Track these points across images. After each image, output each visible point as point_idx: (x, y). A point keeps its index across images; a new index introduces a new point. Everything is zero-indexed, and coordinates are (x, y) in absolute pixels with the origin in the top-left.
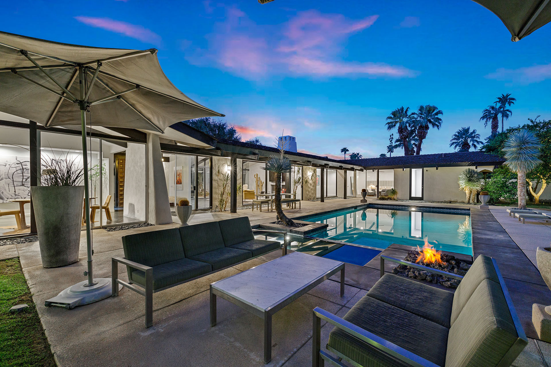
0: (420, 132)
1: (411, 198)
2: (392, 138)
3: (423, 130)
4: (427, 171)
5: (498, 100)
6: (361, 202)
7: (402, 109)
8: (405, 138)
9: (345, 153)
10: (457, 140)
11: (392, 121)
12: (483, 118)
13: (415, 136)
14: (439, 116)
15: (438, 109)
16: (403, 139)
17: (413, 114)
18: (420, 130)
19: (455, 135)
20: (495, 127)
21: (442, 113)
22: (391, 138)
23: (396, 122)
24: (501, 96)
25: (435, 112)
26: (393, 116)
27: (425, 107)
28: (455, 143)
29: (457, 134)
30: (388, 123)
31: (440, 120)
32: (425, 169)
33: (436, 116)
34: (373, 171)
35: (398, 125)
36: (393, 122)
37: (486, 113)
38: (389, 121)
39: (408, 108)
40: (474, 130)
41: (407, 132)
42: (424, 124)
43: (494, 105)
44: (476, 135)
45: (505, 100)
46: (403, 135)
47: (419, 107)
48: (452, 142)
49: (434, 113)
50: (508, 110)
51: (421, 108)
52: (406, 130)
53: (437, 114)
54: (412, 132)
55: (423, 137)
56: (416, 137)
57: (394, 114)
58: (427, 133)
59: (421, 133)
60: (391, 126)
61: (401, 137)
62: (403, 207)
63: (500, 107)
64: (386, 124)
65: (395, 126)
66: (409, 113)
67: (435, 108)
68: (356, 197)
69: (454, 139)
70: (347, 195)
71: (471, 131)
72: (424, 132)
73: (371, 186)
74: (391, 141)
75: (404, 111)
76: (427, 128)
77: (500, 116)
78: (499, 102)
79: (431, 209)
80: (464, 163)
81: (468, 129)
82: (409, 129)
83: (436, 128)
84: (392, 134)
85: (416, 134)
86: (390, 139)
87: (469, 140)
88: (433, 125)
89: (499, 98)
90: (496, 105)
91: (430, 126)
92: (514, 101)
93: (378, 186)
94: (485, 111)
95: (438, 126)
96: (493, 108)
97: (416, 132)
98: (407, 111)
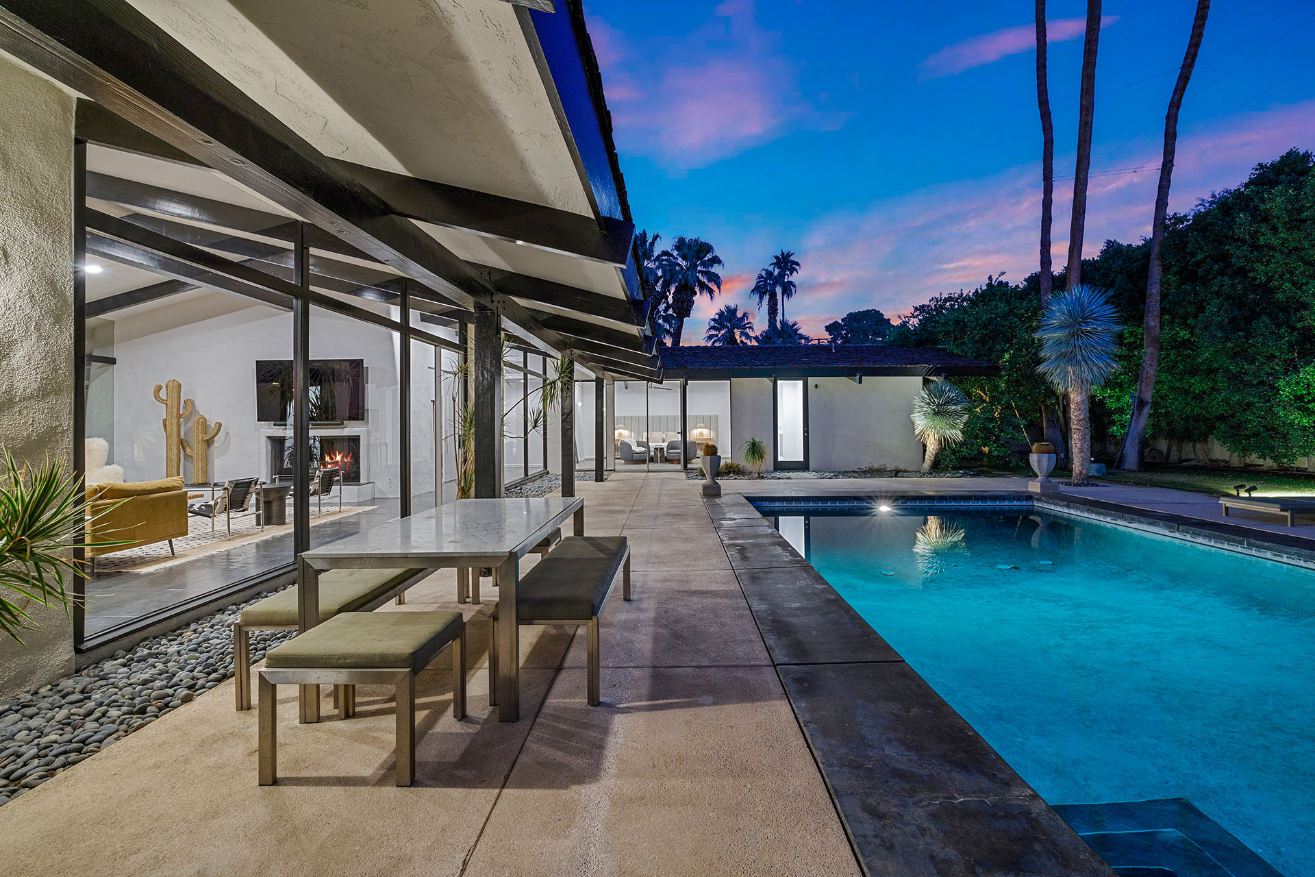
0: (679, 299)
1: (777, 467)
3: (686, 297)
4: (816, 386)
5: (775, 261)
10: (717, 330)
12: (756, 291)
14: (716, 269)
15: (714, 251)
18: (679, 294)
19: (713, 320)
20: (773, 311)
24: (779, 254)
25: (709, 256)
27: (689, 242)
28: (714, 336)
31: (718, 278)
33: (710, 268)
37: (761, 281)
39: (657, 236)
40: (744, 313)
43: (771, 269)
44: (748, 324)
45: (786, 263)
47: (676, 240)
48: (707, 335)
49: (707, 259)
50: (790, 283)
51: (681, 244)
53: (711, 262)
55: (684, 313)
58: (692, 305)
59: (683, 302)
63: (779, 275)
66: (657, 252)
67: (708, 248)
68: (614, 470)
69: (712, 328)
70: (606, 466)
71: (739, 315)
72: (689, 300)
75: (648, 244)
76: (693, 294)
77: (779, 290)
78: (777, 264)
79: (936, 504)
81: (735, 310)
83: (706, 296)
85: (668, 303)
87: (737, 333)
88: (703, 287)
89: (776, 257)
90: (774, 270)
91: (697, 289)
92: (797, 267)
93: (684, 433)
94: (759, 278)
95: (711, 292)
96: (769, 274)
97: (670, 300)
98: (652, 244)
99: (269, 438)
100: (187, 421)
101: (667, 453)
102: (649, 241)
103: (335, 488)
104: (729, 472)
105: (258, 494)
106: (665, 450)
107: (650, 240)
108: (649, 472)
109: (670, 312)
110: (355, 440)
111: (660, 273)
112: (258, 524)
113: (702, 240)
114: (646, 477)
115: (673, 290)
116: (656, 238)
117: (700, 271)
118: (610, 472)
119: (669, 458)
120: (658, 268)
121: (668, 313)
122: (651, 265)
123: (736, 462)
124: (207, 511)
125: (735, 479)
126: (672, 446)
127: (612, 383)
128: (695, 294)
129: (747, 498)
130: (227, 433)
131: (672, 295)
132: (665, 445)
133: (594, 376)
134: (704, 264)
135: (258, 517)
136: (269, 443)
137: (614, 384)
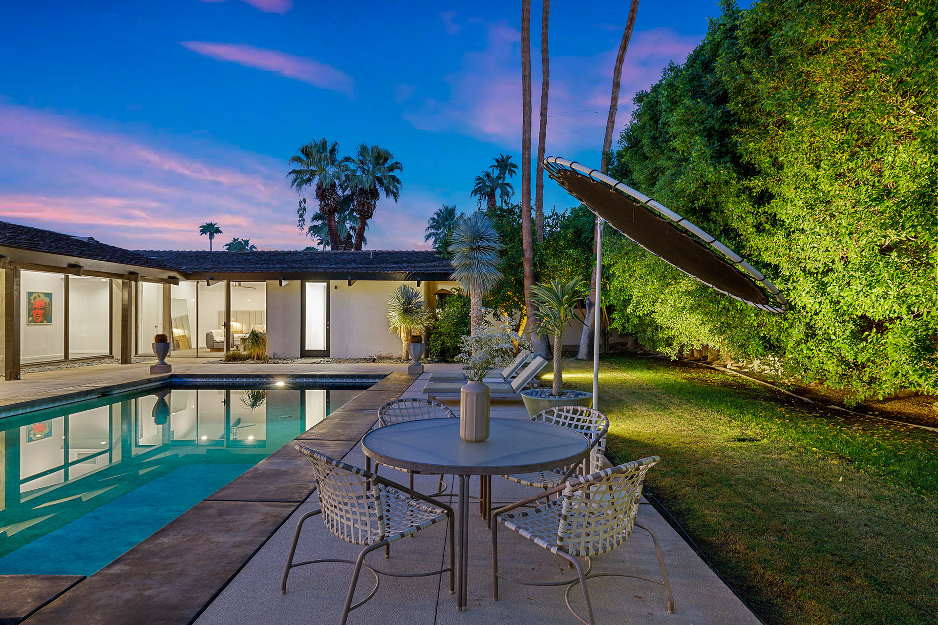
0: (360, 202)
1: (305, 354)
2: (305, 209)
3: (367, 199)
4: (336, 287)
5: (496, 163)
6: (152, 373)
7: (325, 143)
8: (331, 212)
9: (211, 236)
10: (436, 229)
11: (302, 168)
12: (475, 192)
13: (352, 210)
14: (396, 173)
15: (393, 158)
16: (326, 213)
17: (347, 159)
18: (361, 198)
19: (433, 219)
21: (401, 169)
22: (302, 209)
23: (313, 173)
24: (499, 157)
25: (389, 162)
26: (303, 157)
27: (370, 149)
28: (433, 234)
29: (436, 217)
30: (294, 171)
31: (398, 182)
32: (333, 283)
33: (391, 174)
34: (208, 285)
35: (316, 180)
36: (306, 171)
37: (479, 183)
38: (297, 166)
39: (336, 143)
40: (462, 214)
41: (334, 199)
42: (367, 186)
43: (490, 170)
45: (505, 165)
46: (326, 205)
47: (359, 147)
49: (386, 165)
50: (508, 184)
51: (363, 150)
52: (331, 194)
53: (391, 169)
54: (348, 200)
55: (366, 215)
56: (355, 214)
57: (306, 151)
58: (375, 207)
59: (363, 205)
60: (300, 180)
61: (323, 208)
62: (258, 380)
63: (499, 178)
64: (290, 173)
65: (309, 180)
66: (339, 157)
67: (388, 155)
69: (432, 227)
71: (457, 214)
72: (369, 203)
74: (301, 216)
75: (328, 150)
76: (375, 195)
77: (498, 192)
78: (497, 167)
80: (397, 274)
81: (454, 209)
82: (340, 192)
83: (391, 198)
84: (304, 200)
86: (299, 210)
88: (387, 190)
89: (497, 161)
90: (493, 171)
91: (381, 193)
92: (515, 170)
93: (227, 325)
94: (478, 179)
95: (395, 195)
96: (488, 175)
97: (355, 203)
98: (334, 151)
107: (330, 147)
113: (381, 147)
116: (334, 145)
122: (333, 170)
128: (379, 197)
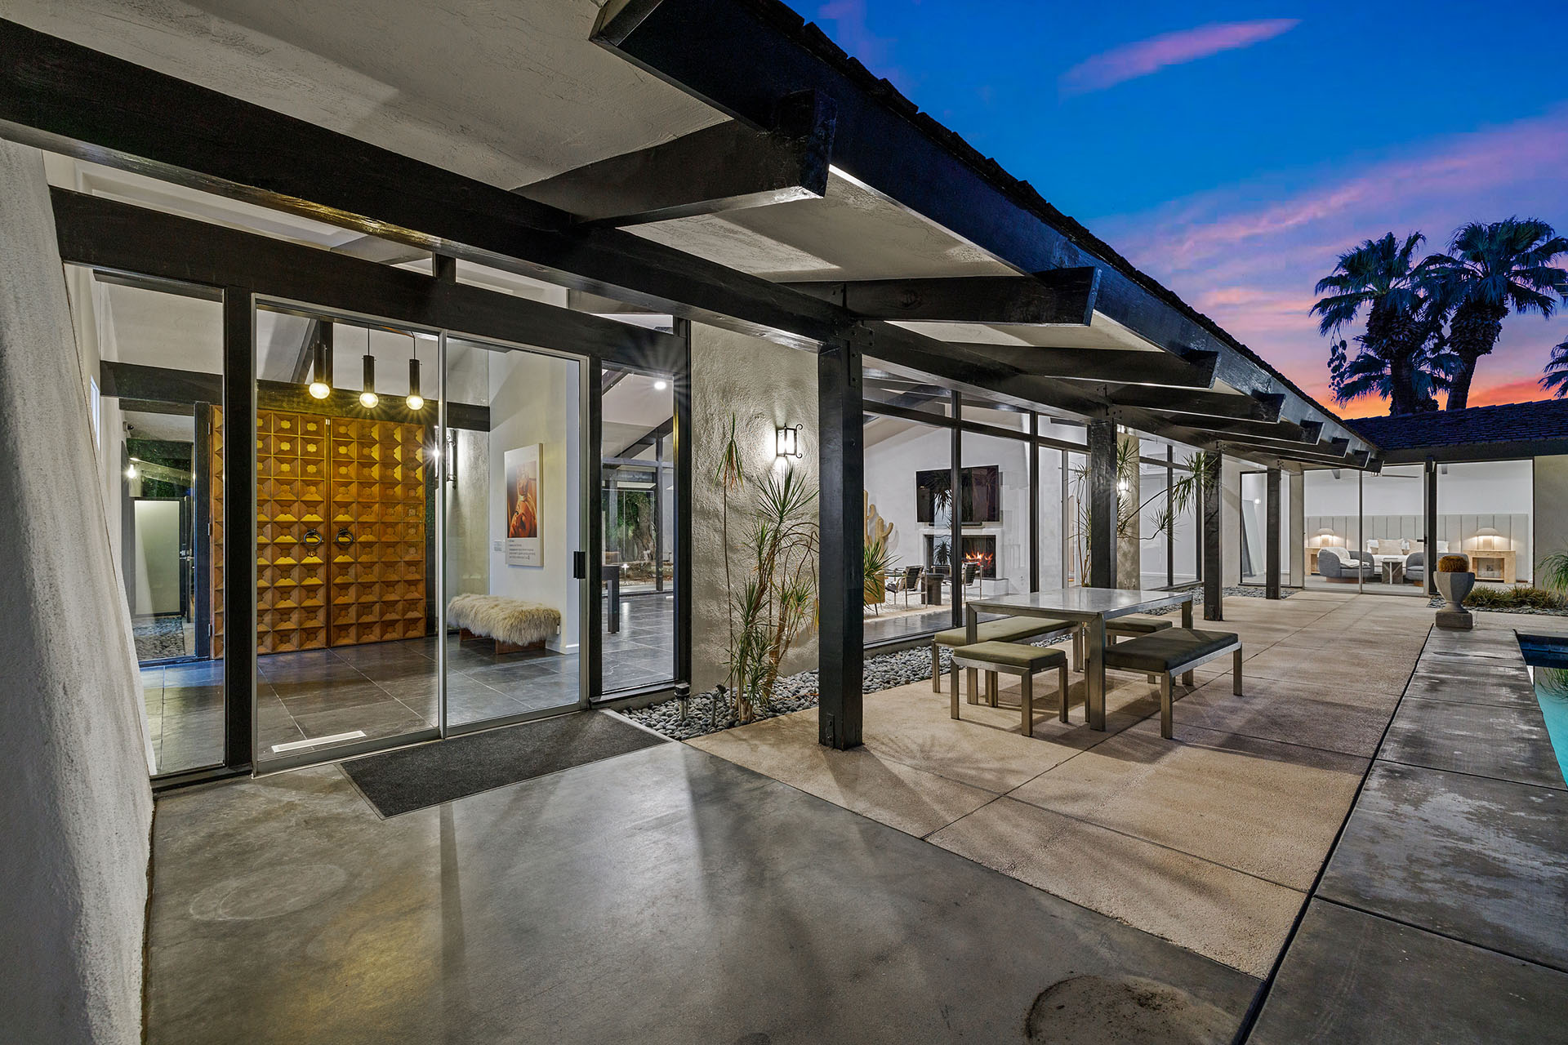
0: (1467, 326)
3: (1483, 319)
7: (1391, 242)
8: (1400, 354)
11: (1342, 293)
14: (1557, 262)
15: (1549, 233)
17: (1434, 260)
18: (1467, 319)
22: (1337, 358)
23: (1358, 298)
25: (1540, 243)
26: (1345, 275)
27: (1489, 231)
30: (1326, 303)
31: (1562, 275)
33: (1541, 263)
35: (1367, 306)
36: (1348, 297)
38: (1327, 294)
39: (1417, 236)
41: (1410, 331)
42: (1483, 297)
46: (1392, 345)
47: (1459, 232)
48: (1550, 372)
49: (1533, 249)
51: (1470, 237)
52: (1405, 325)
53: (1546, 253)
55: (1478, 349)
57: (1352, 263)
58: (1498, 331)
59: (1474, 331)
60: (1335, 312)
61: (1385, 349)
64: (1316, 306)
65: (1351, 310)
66: (1415, 262)
67: (1539, 229)
68: (1302, 588)
70: (1284, 580)
72: (1489, 325)
73: (1324, 537)
74: (1335, 369)
75: (1398, 253)
76: (1498, 311)
82: (1416, 319)
83: (1533, 311)
84: (1343, 344)
85: (1441, 337)
86: (1332, 361)
88: (1524, 298)
91: (1510, 304)
93: (1431, 540)
95: (1545, 303)
97: (1446, 332)
98: (1407, 252)
99: (926, 536)
100: (871, 523)
101: (1407, 570)
102: (1400, 248)
103: (976, 581)
104: (1523, 603)
105: (923, 579)
106: (1404, 565)
107: (1401, 246)
108: (1362, 593)
109: (1447, 350)
110: (991, 539)
111: (1422, 293)
112: (923, 603)
113: (1522, 219)
114: (1353, 599)
115: (1452, 314)
116: (1412, 241)
117: (1517, 273)
118: (1295, 590)
119: (1410, 577)
120: (1417, 286)
121: (1442, 352)
122: (1404, 285)
123: (1540, 588)
124: (893, 589)
125: (1530, 613)
126: (1414, 561)
127: (1300, 473)
128: (1505, 312)
129: (1518, 636)
130: (897, 532)
131: (1449, 323)
132: (1403, 559)
133: (1265, 468)
134: (1525, 260)
135: (923, 596)
136: (925, 540)
137: (1302, 474)
